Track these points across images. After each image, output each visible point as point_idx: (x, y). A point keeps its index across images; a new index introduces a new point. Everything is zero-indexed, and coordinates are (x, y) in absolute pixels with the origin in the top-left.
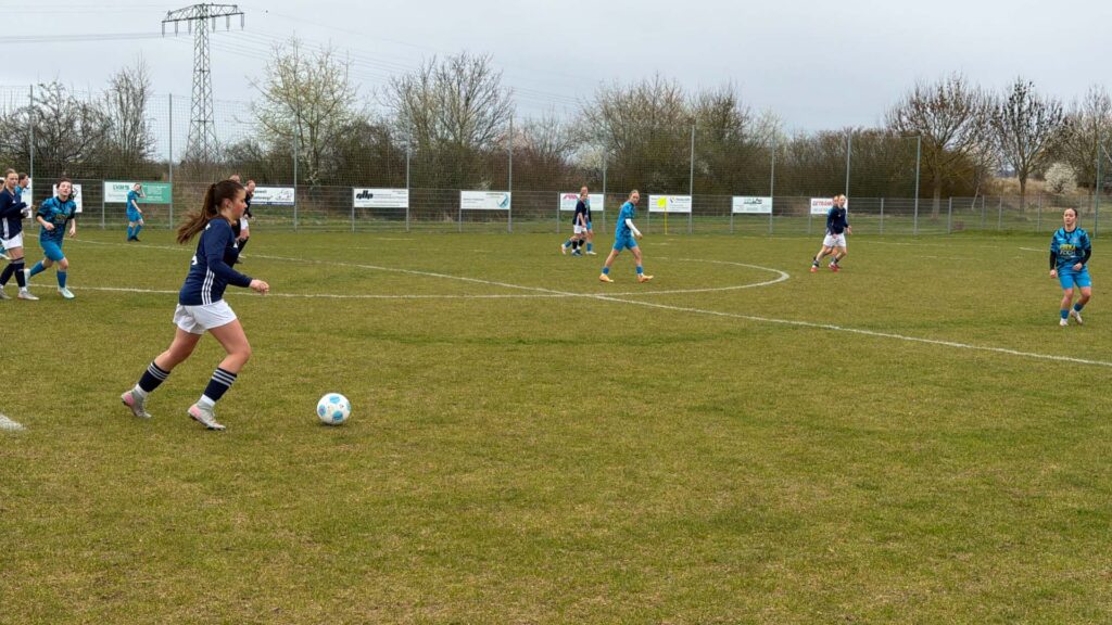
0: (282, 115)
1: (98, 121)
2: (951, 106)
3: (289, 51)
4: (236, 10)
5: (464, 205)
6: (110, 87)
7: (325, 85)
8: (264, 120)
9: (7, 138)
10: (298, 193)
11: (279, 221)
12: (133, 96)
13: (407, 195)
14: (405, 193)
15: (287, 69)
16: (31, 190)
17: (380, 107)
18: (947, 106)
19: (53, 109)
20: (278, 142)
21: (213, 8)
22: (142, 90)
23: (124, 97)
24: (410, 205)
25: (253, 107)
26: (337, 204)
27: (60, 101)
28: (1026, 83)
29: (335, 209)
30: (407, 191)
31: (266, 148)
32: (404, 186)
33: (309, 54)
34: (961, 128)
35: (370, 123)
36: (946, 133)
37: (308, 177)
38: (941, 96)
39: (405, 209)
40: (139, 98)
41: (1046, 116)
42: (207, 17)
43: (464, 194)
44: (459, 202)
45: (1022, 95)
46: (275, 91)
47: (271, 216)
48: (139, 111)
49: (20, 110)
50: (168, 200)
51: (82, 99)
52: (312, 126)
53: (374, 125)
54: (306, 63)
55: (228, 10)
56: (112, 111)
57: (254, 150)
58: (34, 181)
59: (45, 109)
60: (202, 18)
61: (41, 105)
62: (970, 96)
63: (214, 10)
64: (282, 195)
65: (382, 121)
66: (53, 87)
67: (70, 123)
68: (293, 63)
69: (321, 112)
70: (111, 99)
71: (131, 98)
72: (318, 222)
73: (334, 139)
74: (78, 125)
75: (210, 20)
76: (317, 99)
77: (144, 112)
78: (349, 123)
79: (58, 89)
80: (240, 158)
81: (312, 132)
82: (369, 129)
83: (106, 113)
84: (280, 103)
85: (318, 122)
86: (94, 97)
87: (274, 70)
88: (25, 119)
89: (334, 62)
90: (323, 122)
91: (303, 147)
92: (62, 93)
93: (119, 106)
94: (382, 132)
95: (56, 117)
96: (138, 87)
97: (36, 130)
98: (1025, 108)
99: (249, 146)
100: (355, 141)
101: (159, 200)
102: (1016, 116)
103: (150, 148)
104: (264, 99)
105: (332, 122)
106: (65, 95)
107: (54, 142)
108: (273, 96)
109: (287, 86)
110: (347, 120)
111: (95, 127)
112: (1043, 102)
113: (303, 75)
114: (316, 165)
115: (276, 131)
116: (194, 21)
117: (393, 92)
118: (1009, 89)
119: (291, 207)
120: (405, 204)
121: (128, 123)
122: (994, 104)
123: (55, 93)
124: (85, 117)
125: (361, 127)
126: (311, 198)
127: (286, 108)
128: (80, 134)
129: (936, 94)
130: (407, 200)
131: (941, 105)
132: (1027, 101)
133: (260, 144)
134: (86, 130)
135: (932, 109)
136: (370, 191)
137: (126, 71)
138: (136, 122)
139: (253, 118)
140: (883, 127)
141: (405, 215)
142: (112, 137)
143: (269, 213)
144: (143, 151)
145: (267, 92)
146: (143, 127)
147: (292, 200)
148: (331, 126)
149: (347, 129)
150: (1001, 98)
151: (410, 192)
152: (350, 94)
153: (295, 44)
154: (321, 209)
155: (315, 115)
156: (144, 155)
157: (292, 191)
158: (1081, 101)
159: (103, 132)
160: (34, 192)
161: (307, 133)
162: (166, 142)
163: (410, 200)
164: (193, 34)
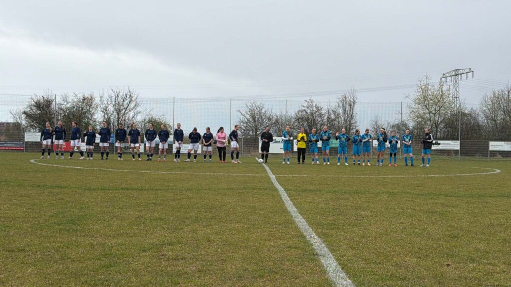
4: (470, 71)
5: (491, 148)
8: (412, 112)
13: (459, 144)
14: (458, 142)
24: (460, 148)
30: (459, 142)
32: (458, 140)
39: (458, 150)
42: (458, 75)
43: (491, 143)
44: (488, 147)
55: (467, 71)
56: (340, 111)
60: (456, 75)
63: (461, 71)
66: (310, 101)
71: (348, 105)
75: (460, 76)
79: (312, 102)
83: (338, 111)
84: (419, 104)
93: (342, 108)
116: (453, 77)
120: (459, 148)
130: (459, 146)
136: (439, 142)
145: (414, 100)
151: (461, 142)
163: (460, 146)
164: (452, 82)
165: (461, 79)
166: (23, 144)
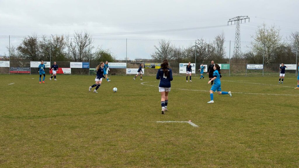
0: (260, 45)
1: (212, 48)
3: (262, 27)
4: (247, 17)
6: (215, 40)
7: (272, 36)
8: (255, 46)
9: (190, 54)
10: (264, 66)
11: (258, 74)
12: (220, 41)
15: (261, 32)
16: (195, 66)
17: (288, 41)
19: (201, 46)
20: (259, 52)
21: (241, 17)
22: (223, 40)
23: (218, 42)
25: (252, 43)
26: (275, 69)
27: (203, 44)
29: (274, 70)
31: (255, 54)
32: (295, 64)
33: (268, 27)
35: (285, 46)
37: (267, 61)
39: (295, 70)
40: (222, 42)
46: (258, 38)
47: (256, 72)
48: (222, 45)
49: (193, 46)
50: (229, 68)
51: (208, 43)
52: (268, 47)
53: (286, 46)
54: (267, 30)
55: (245, 17)
56: (215, 46)
57: (252, 54)
58: (196, 64)
59: (199, 46)
60: (238, 20)
61: (198, 45)
63: (242, 18)
64: (260, 67)
65: (289, 45)
66: (201, 40)
67: (205, 49)
68: (263, 30)
69: (271, 44)
70: (215, 43)
71: (220, 42)
72: (270, 74)
73: (274, 51)
74: (207, 49)
75: (240, 20)
76: (270, 40)
77: (223, 46)
78: (279, 46)
79: (202, 41)
80: (248, 57)
81: (268, 49)
82: (285, 48)
83: (214, 46)
84: (259, 41)
85: (270, 46)
86: (211, 42)
87: (258, 33)
88: (194, 49)
89: (275, 29)
90: (271, 46)
91: (266, 53)
92: (203, 41)
93: (217, 44)
94: (289, 48)
95: (202, 48)
96: (222, 39)
97: (197, 51)
99: (250, 53)
100: (281, 51)
101: (226, 68)
103: (224, 55)
104: (255, 41)
105: (274, 46)
106: (204, 42)
107: (201, 54)
108: (257, 40)
109: (261, 37)
110: (278, 46)
111: (211, 50)
113: (266, 34)
114: (269, 58)
115: (258, 49)
116: (236, 21)
117: (292, 37)
119: (262, 70)
121: (219, 49)
123: (201, 42)
124: (208, 48)
125: (282, 47)
126: (267, 67)
127: (261, 43)
128: (207, 52)
130: (296, 67)
133: (253, 53)
134: (208, 51)
137: (219, 35)
138: (221, 48)
139: (252, 46)
141: (295, 72)
142: (215, 52)
143: (255, 72)
144: (223, 56)
145: (256, 39)
146: (223, 50)
147: (262, 68)
148: (274, 47)
149: (278, 48)
152: (279, 38)
153: (264, 25)
154: (270, 70)
155: (269, 44)
156: (223, 57)
157: (262, 65)
159: (213, 51)
160: (196, 67)
161: (267, 49)
162: (228, 53)
164: (236, 25)
165: (241, 22)
166: (29, 69)
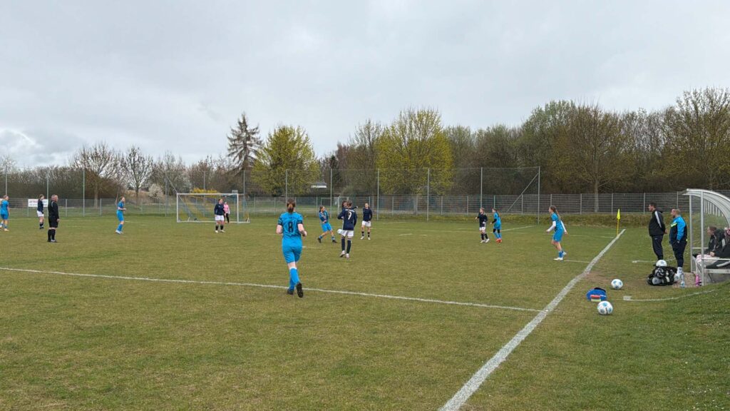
2: (101, 157)
18: (99, 156)
28: (136, 148)
34: (105, 167)
36: (99, 169)
38: (96, 152)
41: (146, 163)
45: (134, 154)
62: (110, 153)
98: (136, 159)
102: (132, 162)
112: (145, 158)
118: (129, 151)
122: (121, 157)
129: (93, 151)
131: (96, 157)
132: (137, 156)
135: (92, 158)
140: (68, 165)
150: (125, 154)
158: (162, 157)
